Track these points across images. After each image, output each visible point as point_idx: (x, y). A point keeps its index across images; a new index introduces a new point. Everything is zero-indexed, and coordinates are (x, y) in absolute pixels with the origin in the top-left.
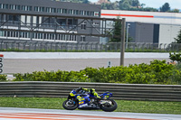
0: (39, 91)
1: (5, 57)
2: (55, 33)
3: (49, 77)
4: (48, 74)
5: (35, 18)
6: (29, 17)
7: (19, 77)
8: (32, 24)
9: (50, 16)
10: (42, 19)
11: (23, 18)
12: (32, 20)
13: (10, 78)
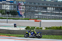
0: (54, 33)
1: (42, 21)
2: (59, 13)
3: (57, 28)
4: (57, 27)
5: (52, 8)
6: (50, 8)
7: (47, 28)
8: (51, 10)
9: (57, 8)
10: (55, 9)
11: (48, 8)
12: (51, 9)
13: (44, 29)
